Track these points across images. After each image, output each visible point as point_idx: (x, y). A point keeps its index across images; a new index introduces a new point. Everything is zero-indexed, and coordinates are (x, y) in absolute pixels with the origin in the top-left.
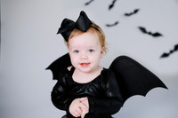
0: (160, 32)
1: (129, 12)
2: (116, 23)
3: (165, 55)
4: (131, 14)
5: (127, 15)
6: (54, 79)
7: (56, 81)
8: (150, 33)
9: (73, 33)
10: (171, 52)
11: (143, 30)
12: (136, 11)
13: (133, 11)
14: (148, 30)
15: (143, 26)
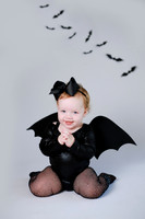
4: (101, 45)
7: (40, 138)
8: (114, 59)
9: (63, 95)
12: (105, 43)
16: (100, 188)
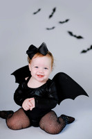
0: (82, 36)
1: (62, 21)
2: (53, 28)
3: (84, 52)
4: (63, 22)
5: (61, 22)
6: (16, 82)
7: (18, 84)
8: (75, 36)
9: (36, 55)
10: (88, 50)
11: (71, 33)
12: (67, 21)
13: (65, 20)
14: (74, 34)
15: (71, 31)
16: (59, 126)
